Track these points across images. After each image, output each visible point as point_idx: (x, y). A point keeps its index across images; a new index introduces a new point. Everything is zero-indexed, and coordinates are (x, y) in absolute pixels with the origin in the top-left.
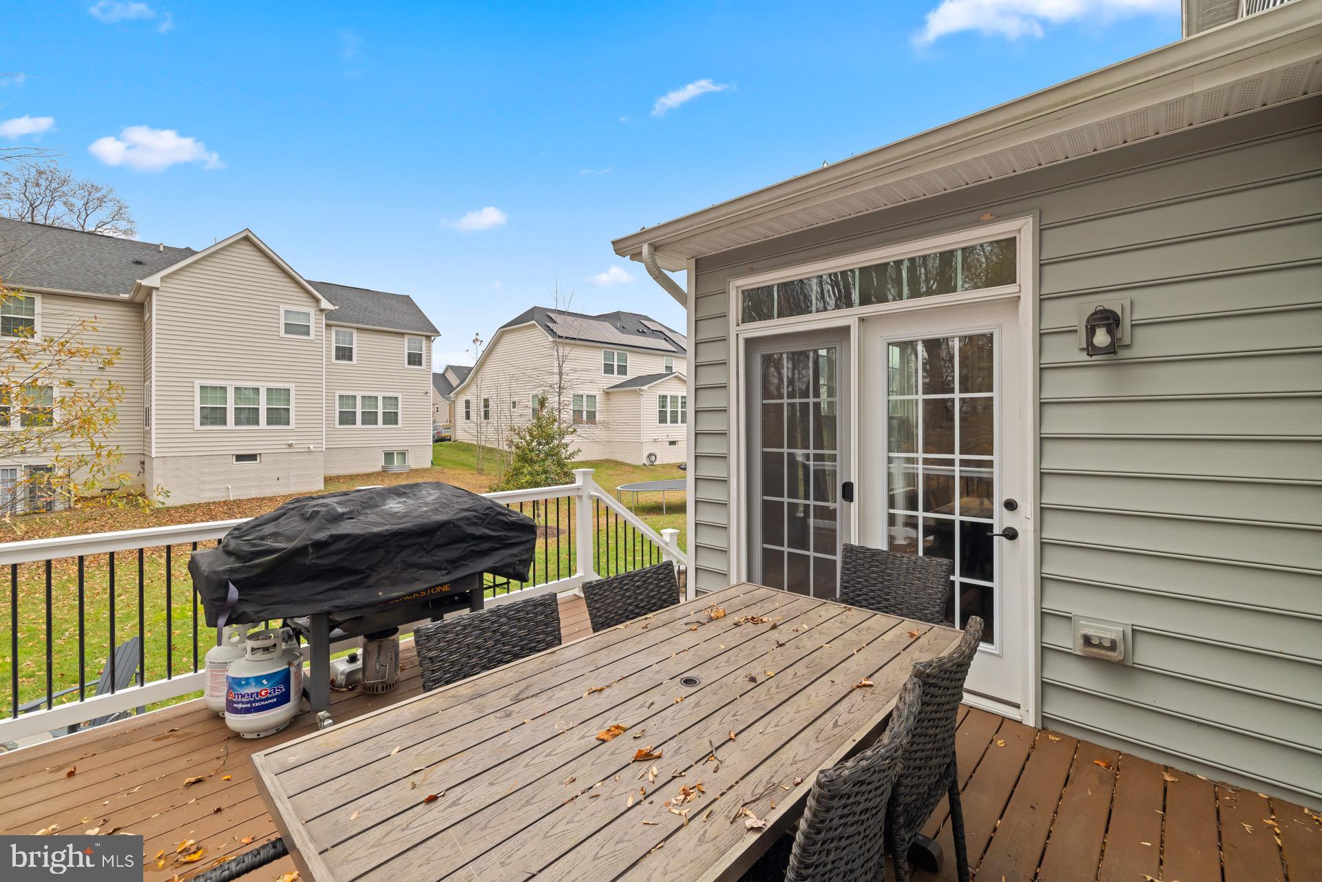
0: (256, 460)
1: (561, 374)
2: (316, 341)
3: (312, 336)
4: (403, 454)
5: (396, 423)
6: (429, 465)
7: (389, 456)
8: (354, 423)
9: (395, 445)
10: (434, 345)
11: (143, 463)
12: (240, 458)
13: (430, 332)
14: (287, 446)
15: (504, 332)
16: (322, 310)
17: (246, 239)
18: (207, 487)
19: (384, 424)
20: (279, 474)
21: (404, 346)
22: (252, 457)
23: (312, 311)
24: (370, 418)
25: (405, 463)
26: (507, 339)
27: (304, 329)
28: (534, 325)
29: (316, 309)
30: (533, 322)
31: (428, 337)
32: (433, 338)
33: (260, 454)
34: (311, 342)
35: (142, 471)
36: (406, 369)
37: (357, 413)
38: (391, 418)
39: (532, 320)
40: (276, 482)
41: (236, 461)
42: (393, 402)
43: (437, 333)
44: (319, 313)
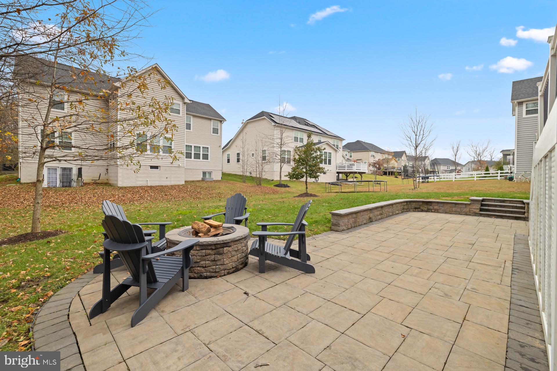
0: (158, 169)
1: (281, 139)
2: (182, 117)
3: (181, 115)
4: (210, 173)
5: (208, 159)
6: (220, 179)
7: (204, 173)
8: (191, 158)
9: (207, 169)
10: (223, 125)
11: (107, 170)
12: (152, 167)
13: (221, 120)
14: (170, 164)
15: (248, 123)
16: (185, 103)
17: (156, 67)
18: (139, 179)
19: (203, 159)
20: (167, 176)
21: (211, 124)
22: (156, 167)
23: (181, 103)
24: (197, 156)
25: (210, 177)
26: (249, 126)
27: (178, 111)
28: (265, 118)
29: (182, 102)
30: (265, 117)
31: (221, 121)
32: (223, 122)
33: (160, 166)
34: (180, 117)
35: (107, 173)
36: (212, 135)
37: (192, 153)
38: (206, 157)
39: (264, 116)
40: (166, 179)
41: (150, 169)
42: (206, 150)
43: (225, 120)
44: (184, 104)
